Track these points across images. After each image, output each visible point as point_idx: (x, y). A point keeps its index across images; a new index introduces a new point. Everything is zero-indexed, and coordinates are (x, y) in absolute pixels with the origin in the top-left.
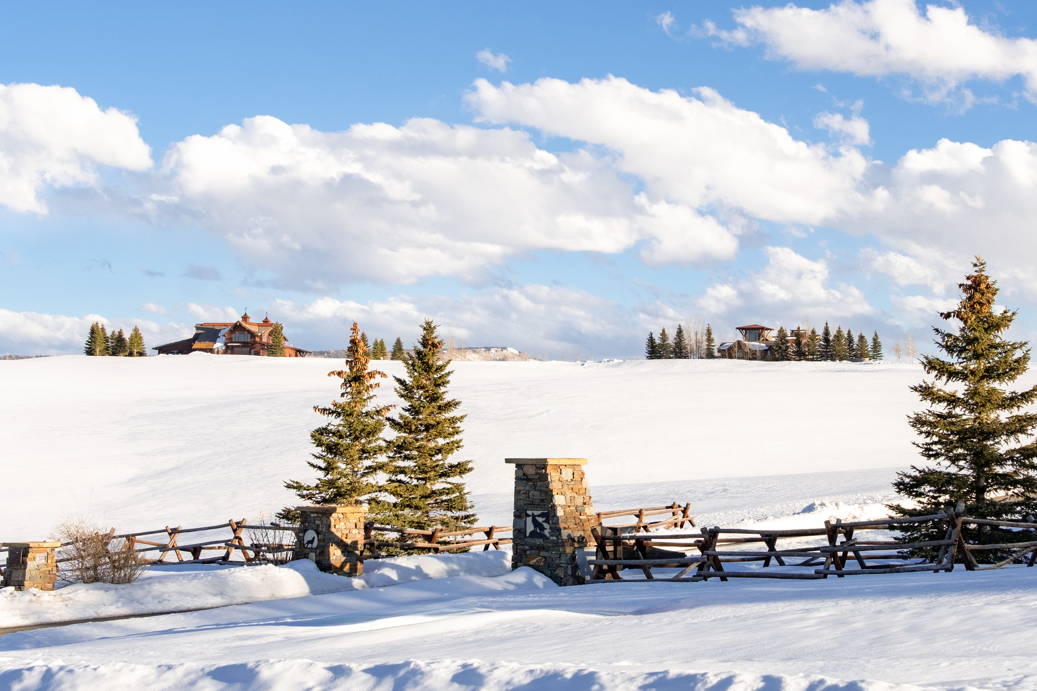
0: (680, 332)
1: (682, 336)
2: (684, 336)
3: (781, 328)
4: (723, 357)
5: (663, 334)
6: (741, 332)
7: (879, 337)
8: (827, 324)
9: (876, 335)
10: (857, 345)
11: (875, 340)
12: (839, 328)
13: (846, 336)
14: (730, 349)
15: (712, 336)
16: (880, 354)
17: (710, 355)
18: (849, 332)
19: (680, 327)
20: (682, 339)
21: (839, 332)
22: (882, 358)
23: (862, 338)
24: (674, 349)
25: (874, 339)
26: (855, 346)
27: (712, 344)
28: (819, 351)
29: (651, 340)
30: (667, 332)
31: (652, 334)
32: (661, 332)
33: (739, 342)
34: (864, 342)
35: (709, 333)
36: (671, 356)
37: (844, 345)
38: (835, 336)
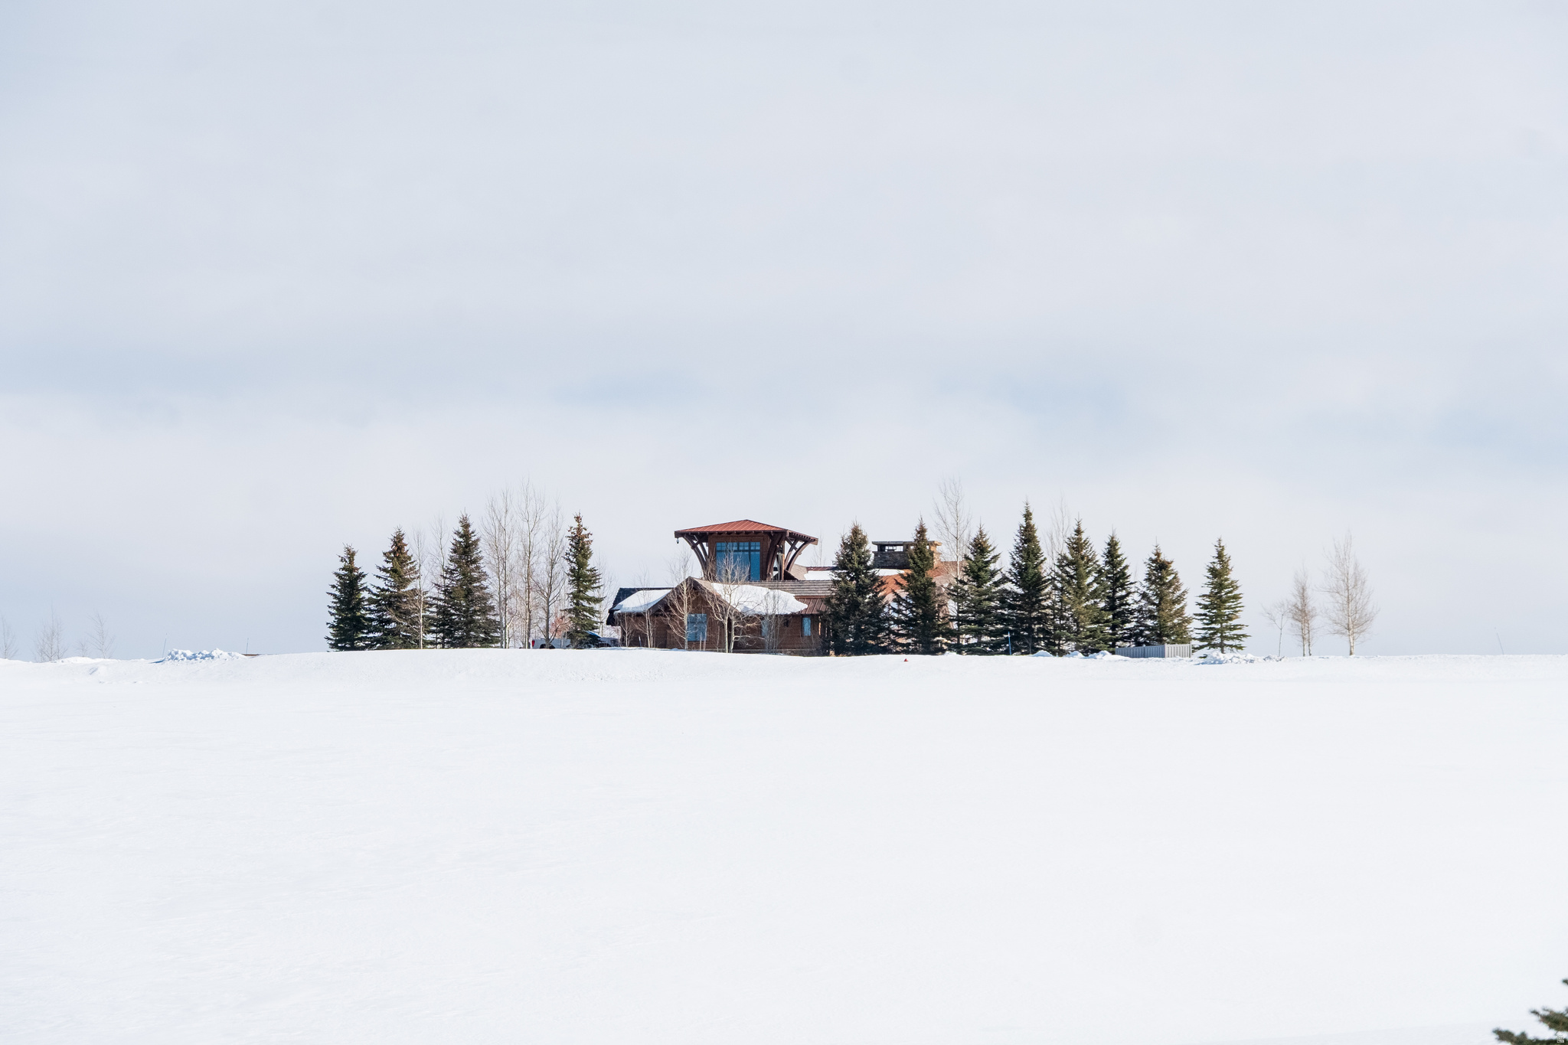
0: (465, 549)
1: (474, 562)
2: (481, 563)
3: (856, 532)
4: (636, 640)
5: (398, 552)
6: (694, 547)
7: (1231, 564)
8: (1028, 516)
9: (1220, 556)
10: (1144, 596)
11: (1218, 575)
12: (1078, 532)
13: (1101, 561)
14: (663, 609)
15: (591, 563)
16: (1235, 628)
17: (584, 638)
18: (1113, 545)
19: (466, 526)
20: (475, 575)
21: (1077, 545)
22: (1244, 642)
23: (1160, 568)
24: (442, 611)
25: (1213, 572)
26: (1134, 601)
27: (590, 593)
28: (1001, 619)
29: (349, 583)
30: (411, 549)
31: (351, 555)
32: (388, 547)
33: (694, 586)
34: (1171, 584)
35: (580, 547)
36: (430, 637)
37: (1095, 594)
38: (1063, 562)
